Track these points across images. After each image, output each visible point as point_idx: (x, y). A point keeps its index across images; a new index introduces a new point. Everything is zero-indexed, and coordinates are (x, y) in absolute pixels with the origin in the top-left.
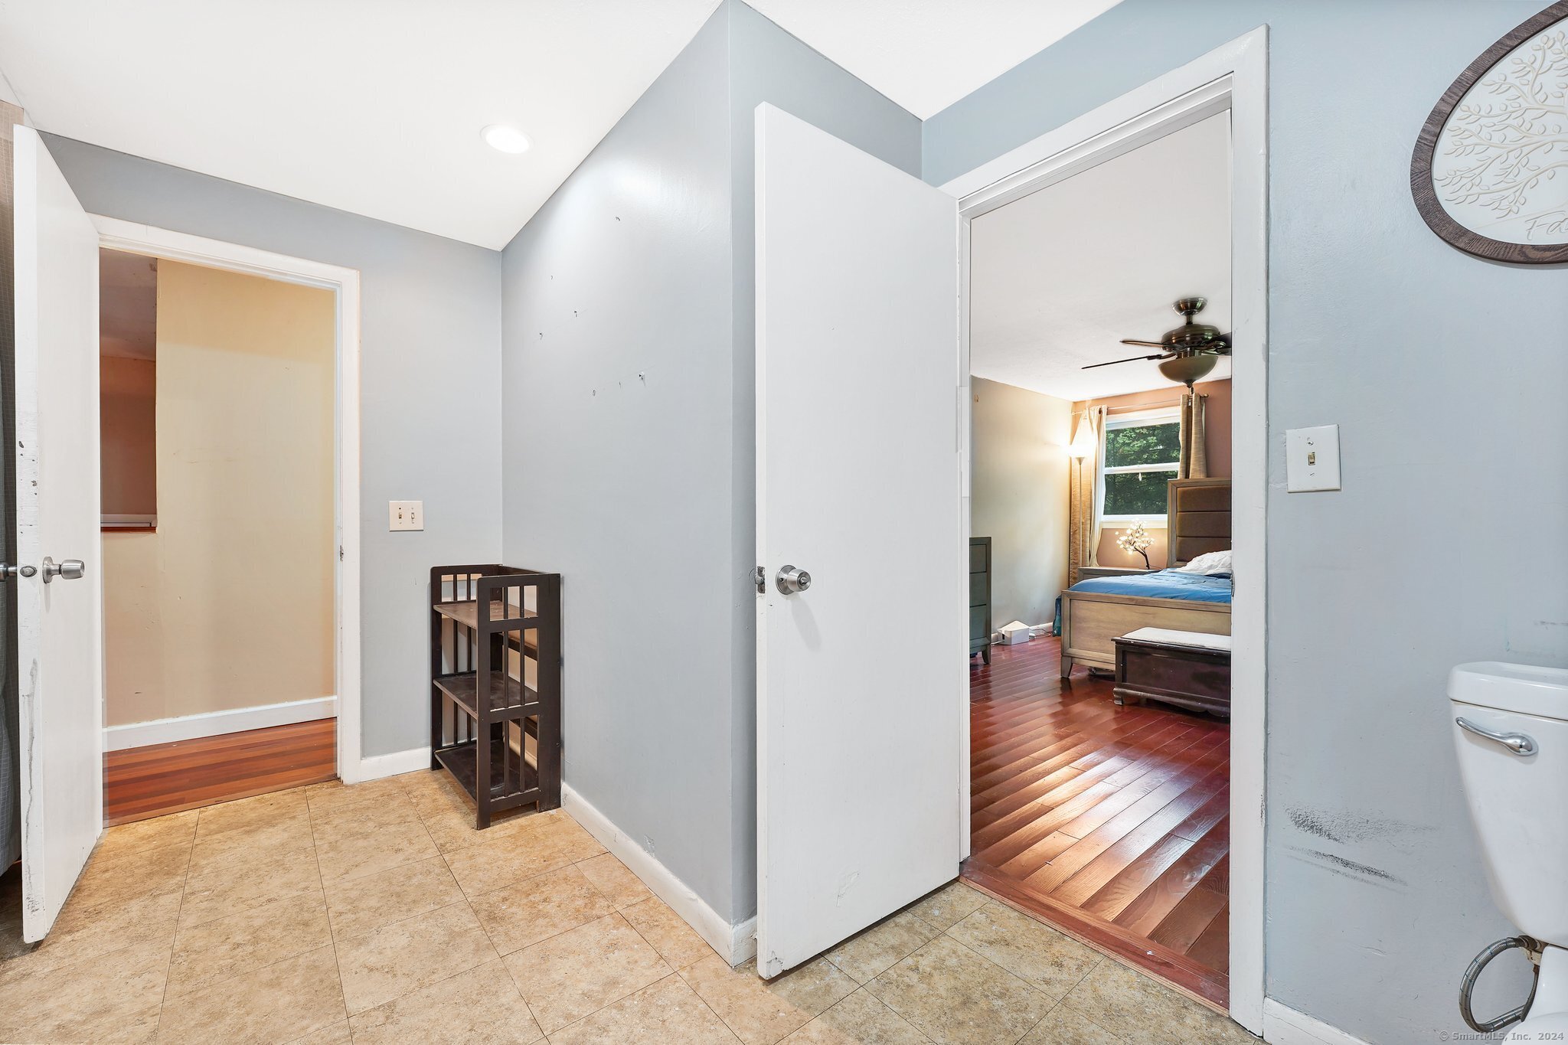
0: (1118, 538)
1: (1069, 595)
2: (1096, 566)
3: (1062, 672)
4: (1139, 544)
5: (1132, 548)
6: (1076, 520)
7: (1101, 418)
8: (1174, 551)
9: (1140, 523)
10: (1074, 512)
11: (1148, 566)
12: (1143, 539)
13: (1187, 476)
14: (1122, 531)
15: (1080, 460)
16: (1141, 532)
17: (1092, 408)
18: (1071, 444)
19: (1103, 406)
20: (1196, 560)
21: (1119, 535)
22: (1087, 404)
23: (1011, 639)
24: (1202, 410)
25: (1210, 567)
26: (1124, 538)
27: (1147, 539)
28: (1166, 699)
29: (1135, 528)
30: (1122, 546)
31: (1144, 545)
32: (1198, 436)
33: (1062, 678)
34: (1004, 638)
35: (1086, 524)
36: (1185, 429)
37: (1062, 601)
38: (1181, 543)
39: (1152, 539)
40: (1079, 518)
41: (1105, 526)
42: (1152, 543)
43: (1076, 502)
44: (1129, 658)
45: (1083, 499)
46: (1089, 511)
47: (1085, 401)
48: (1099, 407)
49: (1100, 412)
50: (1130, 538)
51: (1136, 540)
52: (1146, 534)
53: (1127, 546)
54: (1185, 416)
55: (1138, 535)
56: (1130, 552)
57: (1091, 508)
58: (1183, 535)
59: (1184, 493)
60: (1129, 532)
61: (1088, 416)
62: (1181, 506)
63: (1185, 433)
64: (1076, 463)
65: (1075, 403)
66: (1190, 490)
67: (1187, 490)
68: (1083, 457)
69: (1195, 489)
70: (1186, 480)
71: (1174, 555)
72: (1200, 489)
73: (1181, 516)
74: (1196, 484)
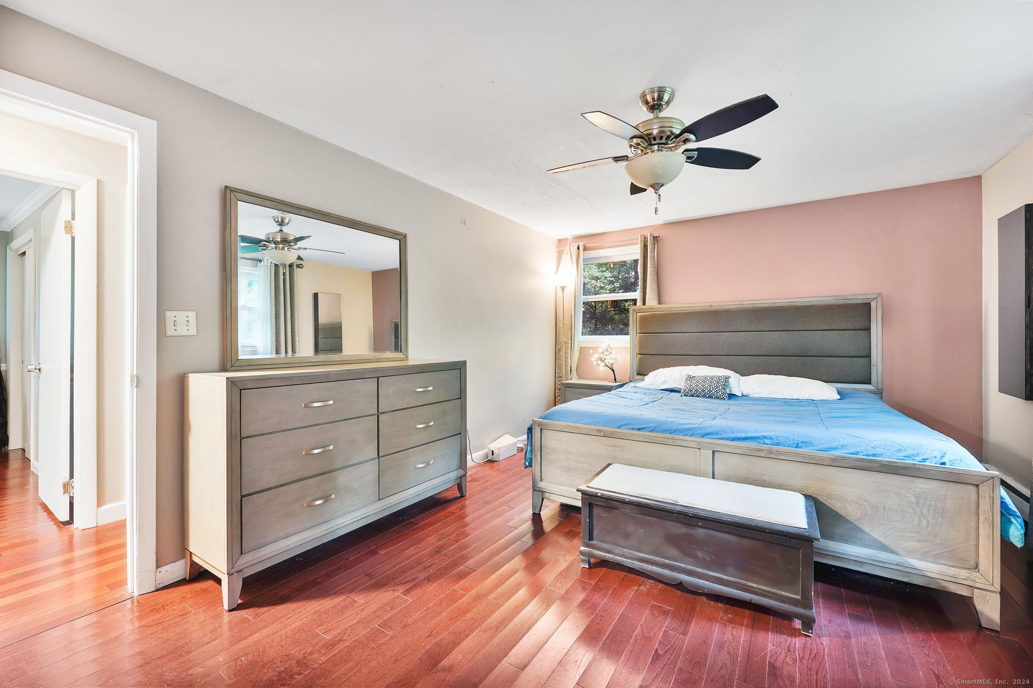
0: (592, 355)
1: (540, 424)
2: (575, 380)
3: (534, 507)
4: (609, 361)
5: (603, 364)
6: (561, 340)
7: (579, 253)
8: (635, 366)
9: (609, 342)
10: (559, 332)
11: (615, 379)
12: (611, 356)
13: (644, 304)
14: (595, 349)
15: (563, 289)
16: (610, 351)
17: (572, 245)
18: (556, 274)
19: (580, 243)
20: (652, 374)
21: (593, 353)
22: (569, 242)
23: (499, 455)
24: (655, 248)
25: (664, 382)
26: (596, 356)
27: (614, 356)
28: (637, 565)
29: (605, 347)
30: (595, 363)
31: (612, 362)
32: (652, 269)
33: (534, 514)
34: (493, 454)
35: (568, 344)
36: (642, 263)
37: (533, 430)
38: (640, 360)
39: (618, 357)
40: (563, 338)
41: (583, 345)
42: (618, 360)
43: (560, 325)
44: (596, 511)
45: (565, 322)
46: (570, 332)
47: (567, 239)
48: (577, 244)
49: (578, 248)
50: (602, 355)
51: (606, 357)
52: (613, 352)
53: (599, 362)
54: (643, 253)
55: (607, 353)
56: (602, 368)
57: (572, 329)
58: (642, 353)
59: (642, 318)
60: (600, 350)
61: (569, 251)
62: (640, 329)
63: (642, 266)
64: (560, 290)
65: (559, 240)
66: (647, 315)
67: (645, 315)
68: (566, 287)
69: (651, 314)
70: (644, 307)
71: (635, 370)
72: (654, 314)
73: (640, 336)
74: (651, 310)
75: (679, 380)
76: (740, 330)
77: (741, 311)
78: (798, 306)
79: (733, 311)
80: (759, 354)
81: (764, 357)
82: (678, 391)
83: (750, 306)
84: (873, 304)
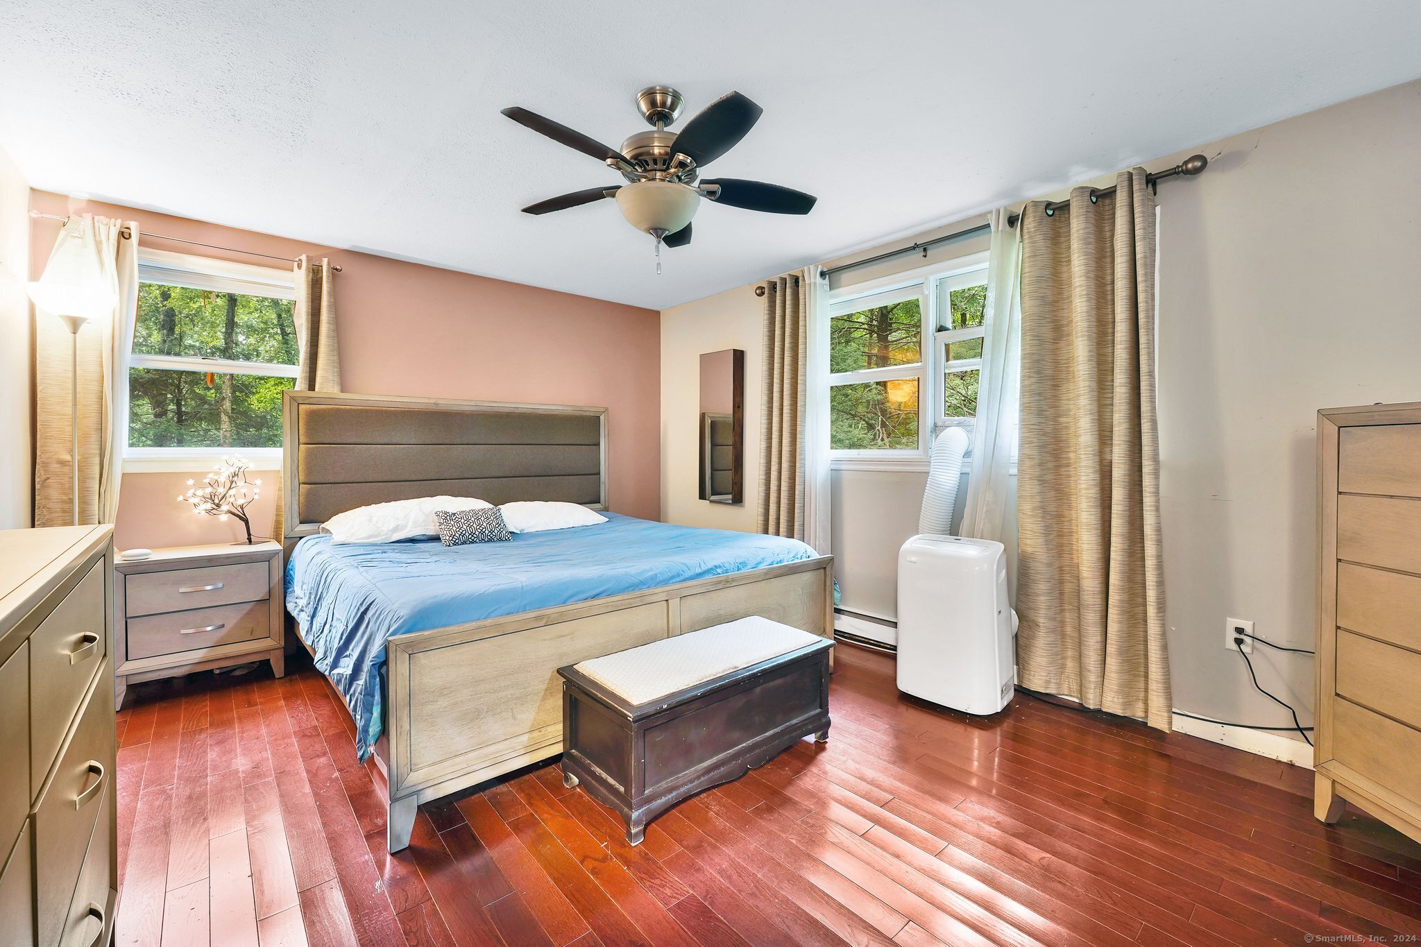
1: (409, 646)
4: (234, 501)
7: (123, 251)
8: (295, 508)
10: (44, 436)
11: (249, 538)
13: (312, 386)
14: (196, 477)
15: (75, 324)
16: (238, 478)
17: (100, 220)
24: (334, 288)
25: (396, 529)
29: (231, 472)
31: (242, 502)
32: (331, 326)
36: (309, 311)
38: (309, 494)
41: (134, 468)
42: (256, 496)
45: (78, 408)
46: (96, 436)
48: (117, 224)
49: (125, 236)
50: (220, 490)
51: (227, 493)
53: (209, 506)
54: (310, 293)
57: (102, 430)
58: (313, 480)
59: (313, 414)
62: (309, 435)
63: (309, 317)
66: (324, 410)
67: (318, 410)
68: (83, 320)
69: (332, 409)
70: (311, 394)
71: (296, 515)
72: (338, 409)
73: (308, 451)
74: (331, 401)
75: (424, 521)
76: (477, 442)
77: (478, 415)
78: (541, 414)
79: (468, 415)
80: (500, 475)
81: (506, 479)
82: (436, 539)
83: (489, 409)
84: (602, 418)
